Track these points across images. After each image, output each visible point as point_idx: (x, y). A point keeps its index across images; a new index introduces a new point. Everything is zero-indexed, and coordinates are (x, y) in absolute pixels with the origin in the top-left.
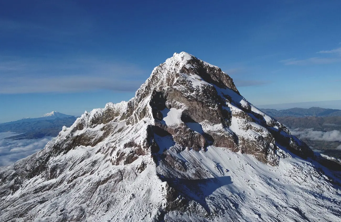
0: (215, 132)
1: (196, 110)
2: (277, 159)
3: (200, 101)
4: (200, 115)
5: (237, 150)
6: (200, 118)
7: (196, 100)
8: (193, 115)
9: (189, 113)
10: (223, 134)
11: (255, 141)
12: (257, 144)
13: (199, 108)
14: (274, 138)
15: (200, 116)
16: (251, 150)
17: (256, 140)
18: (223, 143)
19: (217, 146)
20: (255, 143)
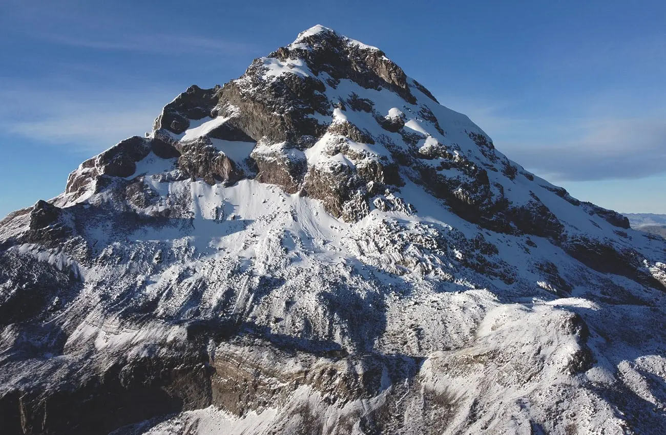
0: (263, 155)
1: (253, 118)
2: (363, 211)
3: (259, 102)
4: (259, 128)
5: (295, 190)
6: (258, 132)
7: (253, 99)
8: (247, 128)
9: (240, 123)
10: (276, 159)
11: (329, 174)
12: (332, 180)
13: (257, 114)
14: (382, 172)
15: (258, 130)
16: (322, 192)
17: (332, 171)
18: (273, 176)
19: (262, 180)
20: (329, 177)
